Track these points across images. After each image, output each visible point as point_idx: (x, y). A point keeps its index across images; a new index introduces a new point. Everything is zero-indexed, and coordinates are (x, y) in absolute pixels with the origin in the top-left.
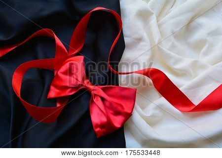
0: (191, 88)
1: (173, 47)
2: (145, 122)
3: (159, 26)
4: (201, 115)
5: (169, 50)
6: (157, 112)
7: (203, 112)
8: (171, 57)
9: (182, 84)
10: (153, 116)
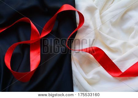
0: (121, 61)
1: (110, 32)
2: (86, 82)
3: (101, 18)
4: (126, 79)
5: (107, 34)
6: (96, 76)
7: (127, 77)
8: (108, 39)
9: (115, 58)
10: (93, 78)
